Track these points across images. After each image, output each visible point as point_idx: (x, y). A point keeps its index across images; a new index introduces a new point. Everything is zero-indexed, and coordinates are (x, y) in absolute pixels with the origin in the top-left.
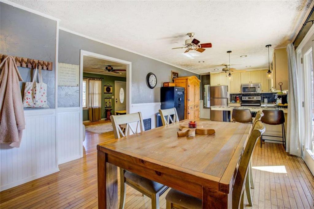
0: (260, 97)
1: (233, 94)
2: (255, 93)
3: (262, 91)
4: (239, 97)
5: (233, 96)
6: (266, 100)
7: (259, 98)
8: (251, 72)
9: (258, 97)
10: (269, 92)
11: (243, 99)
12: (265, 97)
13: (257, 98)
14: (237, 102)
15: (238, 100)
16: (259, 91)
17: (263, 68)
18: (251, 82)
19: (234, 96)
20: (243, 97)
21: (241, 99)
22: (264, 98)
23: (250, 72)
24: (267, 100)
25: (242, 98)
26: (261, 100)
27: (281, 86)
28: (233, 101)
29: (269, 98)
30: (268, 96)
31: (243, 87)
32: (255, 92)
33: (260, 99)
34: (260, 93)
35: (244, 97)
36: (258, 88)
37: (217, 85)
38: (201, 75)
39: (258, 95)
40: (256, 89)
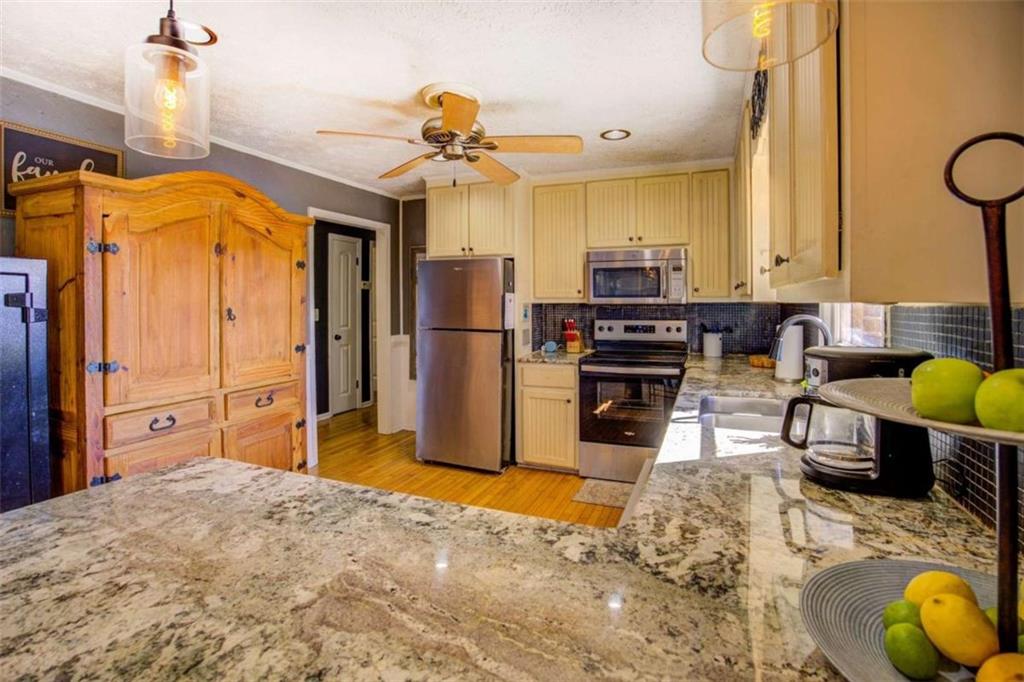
0: (683, 324)
1: (554, 306)
2: (660, 300)
3: (696, 290)
4: (582, 319)
5: (550, 316)
6: (713, 343)
7: (679, 330)
8: (641, 183)
9: (674, 324)
10: (729, 296)
11: (599, 336)
12: (708, 324)
13: (668, 330)
14: (569, 350)
15: (573, 338)
16: (678, 292)
17: (702, 157)
18: (640, 239)
19: (559, 317)
20: (598, 323)
21: (592, 333)
22: (704, 329)
23: (633, 181)
24: (720, 342)
25: (596, 328)
26: (690, 339)
27: (994, 216)
28: (552, 345)
29: (728, 330)
30: (724, 320)
31: (593, 266)
32: (658, 295)
33: (683, 336)
34: (684, 301)
35: (606, 324)
36: (673, 275)
37: (461, 253)
38: (401, 200)
39: (673, 311)
40: (663, 277)
